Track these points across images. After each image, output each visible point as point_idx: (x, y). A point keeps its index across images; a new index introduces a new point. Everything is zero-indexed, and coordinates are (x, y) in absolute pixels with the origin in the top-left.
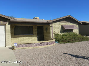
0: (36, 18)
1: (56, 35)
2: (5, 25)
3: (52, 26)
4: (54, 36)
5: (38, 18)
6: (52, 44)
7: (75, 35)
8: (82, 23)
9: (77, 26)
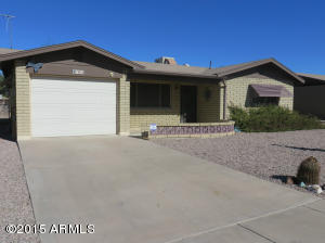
0: (167, 61)
1: (234, 110)
2: (117, 81)
3: (225, 87)
4: (228, 113)
5: (171, 59)
6: (219, 132)
7: (284, 113)
8: (303, 81)
9: (291, 89)
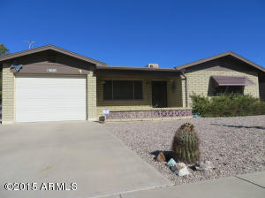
3: (185, 79)
